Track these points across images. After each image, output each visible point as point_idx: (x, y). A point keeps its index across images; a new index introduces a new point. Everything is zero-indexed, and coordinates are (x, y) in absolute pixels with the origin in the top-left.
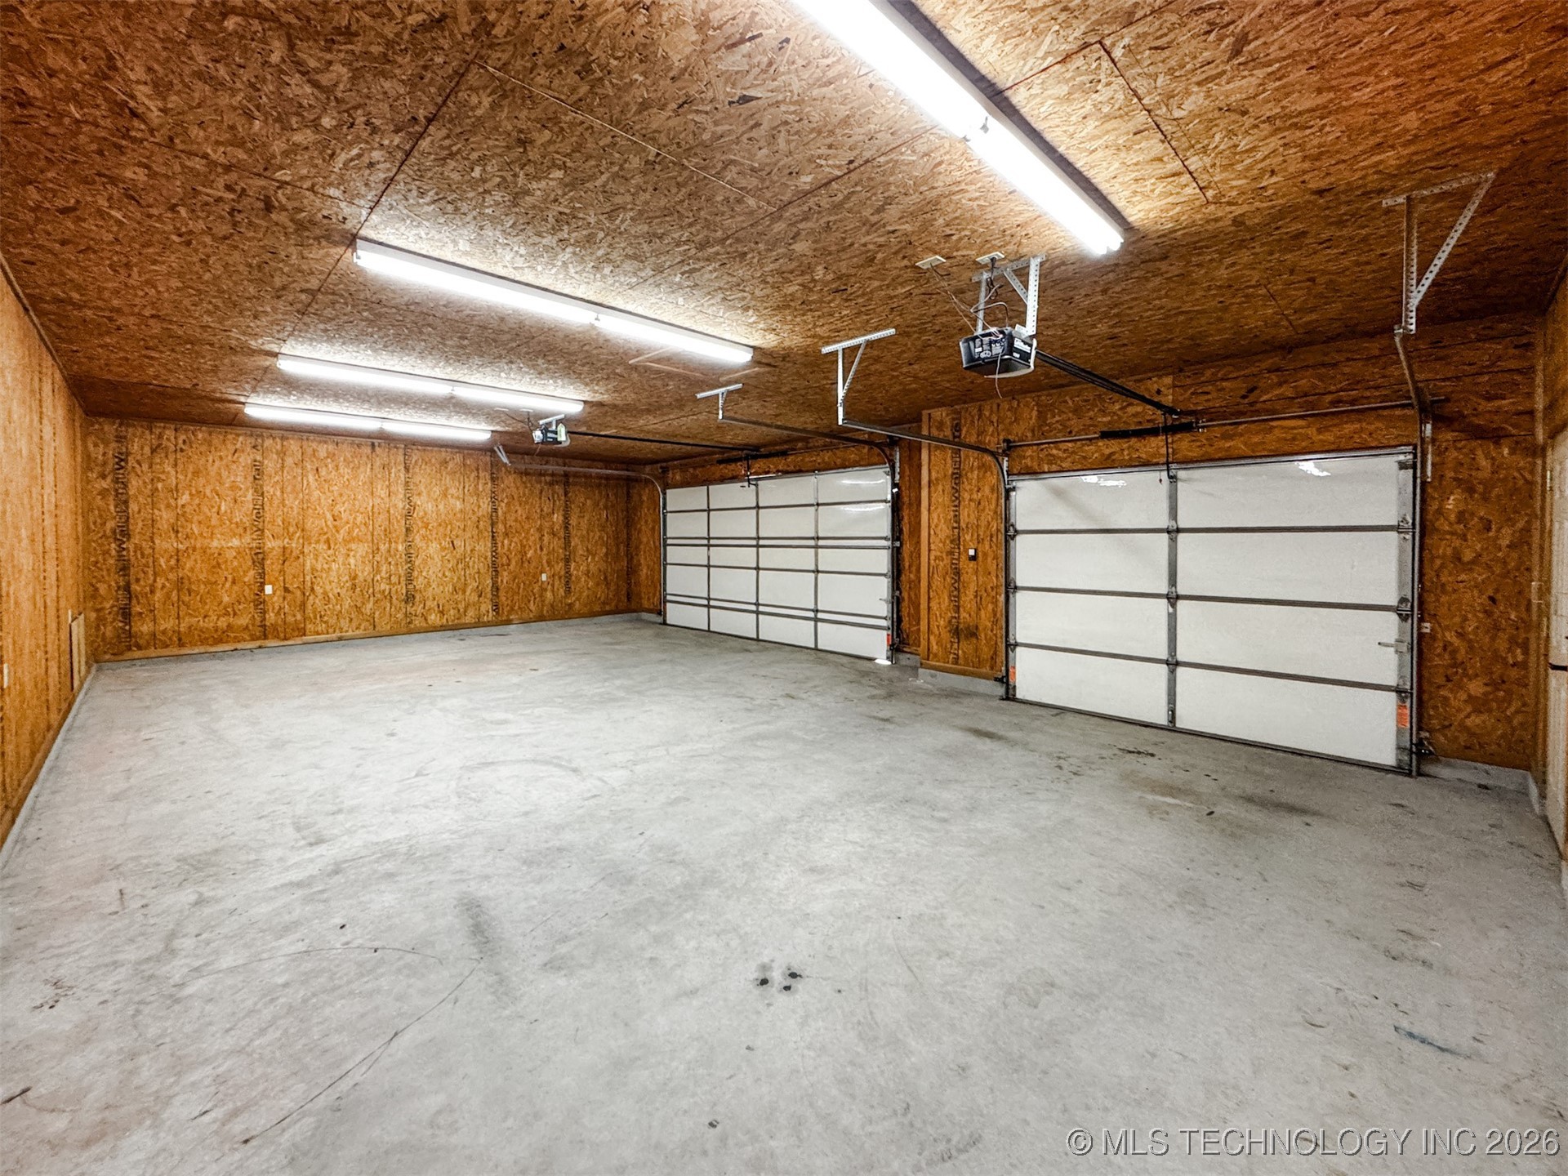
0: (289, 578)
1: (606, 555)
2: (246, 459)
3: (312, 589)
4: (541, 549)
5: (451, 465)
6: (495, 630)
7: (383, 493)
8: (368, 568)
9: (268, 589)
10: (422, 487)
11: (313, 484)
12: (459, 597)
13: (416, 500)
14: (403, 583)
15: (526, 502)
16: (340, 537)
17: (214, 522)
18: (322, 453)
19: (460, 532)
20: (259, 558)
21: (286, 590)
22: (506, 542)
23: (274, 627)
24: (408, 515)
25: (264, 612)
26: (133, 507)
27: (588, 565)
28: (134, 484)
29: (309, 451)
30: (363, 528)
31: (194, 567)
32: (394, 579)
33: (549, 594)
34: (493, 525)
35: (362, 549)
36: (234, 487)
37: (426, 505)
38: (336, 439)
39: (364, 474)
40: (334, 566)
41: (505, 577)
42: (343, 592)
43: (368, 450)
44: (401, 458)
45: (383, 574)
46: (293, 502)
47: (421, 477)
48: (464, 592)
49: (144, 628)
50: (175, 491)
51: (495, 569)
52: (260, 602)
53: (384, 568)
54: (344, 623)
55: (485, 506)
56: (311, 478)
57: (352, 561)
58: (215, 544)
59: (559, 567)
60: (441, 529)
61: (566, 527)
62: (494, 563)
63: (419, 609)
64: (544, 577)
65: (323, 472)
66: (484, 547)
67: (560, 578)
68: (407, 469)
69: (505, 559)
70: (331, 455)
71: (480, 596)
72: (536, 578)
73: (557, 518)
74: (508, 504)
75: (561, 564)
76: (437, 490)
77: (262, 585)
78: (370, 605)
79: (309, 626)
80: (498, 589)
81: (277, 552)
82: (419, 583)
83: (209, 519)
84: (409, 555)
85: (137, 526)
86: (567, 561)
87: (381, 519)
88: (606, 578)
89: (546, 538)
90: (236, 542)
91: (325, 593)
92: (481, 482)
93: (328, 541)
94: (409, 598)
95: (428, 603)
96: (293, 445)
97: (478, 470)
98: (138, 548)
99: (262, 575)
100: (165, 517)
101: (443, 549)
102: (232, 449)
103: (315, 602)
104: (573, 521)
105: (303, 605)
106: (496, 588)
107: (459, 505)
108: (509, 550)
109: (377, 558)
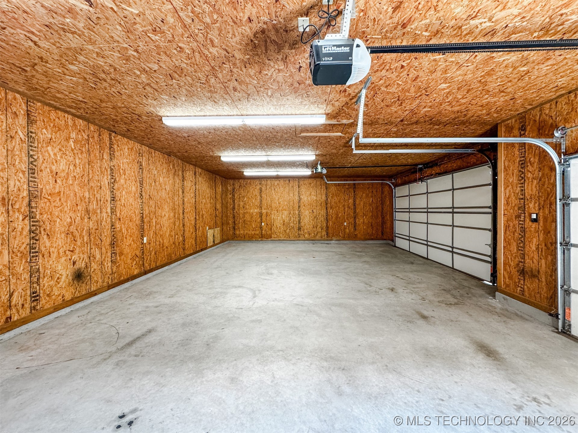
0: (268, 221)
1: (372, 216)
2: (258, 187)
3: (273, 225)
4: (344, 213)
5: (312, 185)
6: (326, 242)
7: (292, 195)
8: (288, 219)
9: (263, 224)
10: (303, 193)
11: (274, 194)
12: (315, 229)
13: (302, 197)
14: (298, 224)
15: (339, 196)
16: (281, 209)
17: (251, 205)
18: (276, 184)
19: (315, 207)
20: (261, 215)
21: (267, 224)
22: (331, 211)
23: (264, 235)
24: (299, 202)
25: (262, 230)
26: (236, 201)
27: (364, 220)
28: (236, 195)
29: (273, 183)
30: (286, 206)
31: (248, 217)
32: (295, 222)
33: (347, 230)
34: (326, 204)
35: (286, 213)
36: (256, 196)
37: (305, 198)
38: (279, 179)
39: (287, 190)
40: (279, 218)
41: (331, 223)
42: (281, 226)
43: (288, 182)
44: (297, 183)
45: (292, 221)
46: (269, 199)
47: (303, 189)
48: (317, 228)
49: (237, 232)
50: (244, 197)
51: (327, 220)
52: (261, 227)
53: (292, 219)
54: (281, 235)
55: (324, 197)
56: (273, 192)
57: (283, 216)
58: (251, 211)
59: (352, 220)
60: (309, 206)
61: (354, 205)
62: (327, 218)
63: (302, 232)
64: (345, 224)
65: (276, 190)
66: (323, 212)
67: (352, 224)
68: (299, 187)
69: (331, 216)
70: (278, 184)
71: (322, 229)
72: (342, 224)
73: (351, 201)
74: (332, 197)
75: (353, 219)
76: (308, 193)
77: (262, 223)
78: (288, 230)
79: (273, 236)
80: (328, 227)
81: (265, 213)
82: (302, 224)
83: (250, 204)
84: (299, 215)
85: (236, 207)
86: (355, 218)
87: (291, 203)
88: (372, 225)
89: (346, 209)
90: (256, 211)
91: (276, 226)
92: (322, 189)
93: (277, 210)
94: (299, 229)
95: (306, 231)
96: (269, 182)
97: (321, 185)
98: (237, 212)
99: (262, 220)
100: (242, 203)
101: (310, 213)
102: (255, 185)
103: (274, 228)
104: (357, 202)
105: (271, 229)
106: (327, 227)
107: (315, 198)
108: (332, 213)
109: (290, 216)
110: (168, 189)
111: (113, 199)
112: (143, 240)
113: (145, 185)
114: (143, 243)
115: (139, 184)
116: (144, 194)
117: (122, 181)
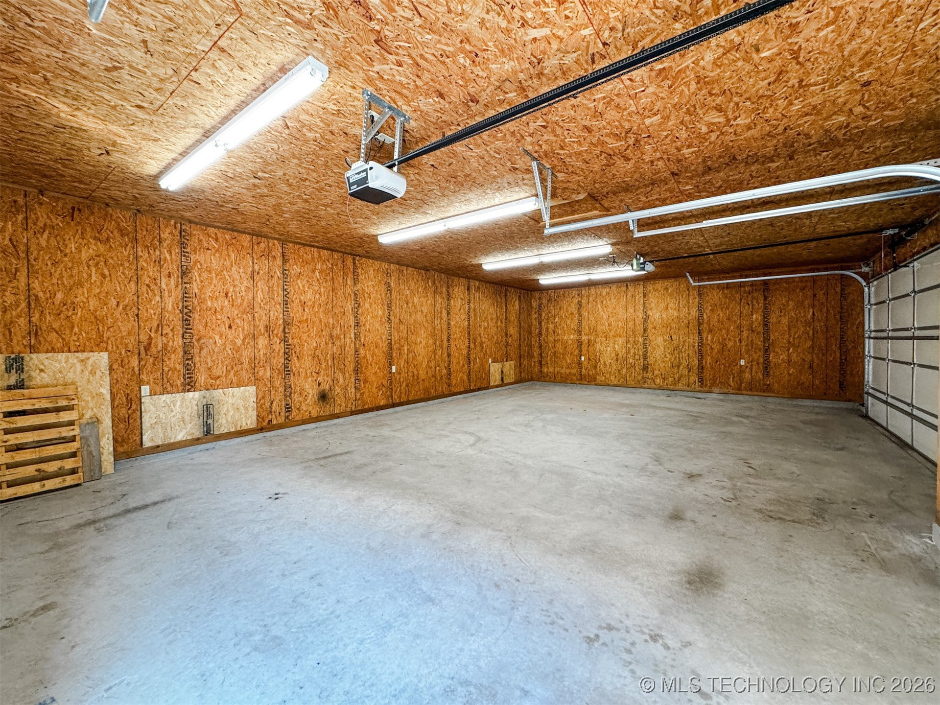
0: (590, 354)
1: (812, 347)
2: (575, 301)
3: (599, 360)
4: (740, 341)
5: (670, 290)
6: (699, 395)
7: (631, 310)
8: (624, 351)
9: (583, 358)
10: (653, 305)
11: (600, 309)
12: (675, 370)
13: (650, 313)
14: (642, 360)
15: (728, 308)
16: (611, 334)
17: (565, 329)
18: (604, 293)
19: (677, 331)
20: (580, 343)
21: (589, 359)
22: (709, 338)
23: (585, 375)
24: (645, 321)
25: (581, 368)
26: (543, 324)
27: (789, 355)
28: (543, 315)
29: (599, 293)
30: (622, 330)
31: (560, 347)
32: (637, 357)
33: (747, 375)
34: (700, 324)
35: (621, 341)
36: (572, 314)
37: (656, 315)
38: (610, 285)
39: (623, 301)
40: (609, 349)
41: (708, 360)
42: (612, 362)
43: (625, 288)
44: (641, 290)
45: (632, 354)
46: (592, 319)
47: (653, 300)
48: (679, 367)
49: (545, 370)
50: (555, 316)
51: (701, 355)
52: (580, 363)
53: (632, 351)
54: (612, 378)
55: (694, 312)
56: (599, 306)
57: (616, 346)
58: (565, 338)
59: (758, 355)
60: (665, 329)
61: (766, 324)
62: (700, 350)
63: (650, 375)
64: (742, 362)
65: (604, 302)
66: (694, 339)
67: (758, 364)
68: (644, 296)
69: (709, 347)
70: (608, 294)
71: (689, 371)
72: (735, 362)
73: (757, 317)
74: (712, 310)
75: (761, 353)
76: (662, 305)
77: (581, 356)
78: (624, 370)
79: (598, 377)
80: (702, 368)
81: (586, 341)
82: (651, 360)
83: (563, 328)
84: (644, 344)
85: (544, 332)
86: (766, 351)
87: (631, 325)
88: (811, 367)
89: (745, 334)
90: (572, 337)
91: (605, 362)
92: (691, 297)
93: (606, 337)
94: (645, 368)
95: (656, 372)
96: (593, 291)
97: (688, 290)
98: (544, 339)
99: (581, 351)
100: (551, 326)
101: (665, 341)
102: (571, 296)
103: (600, 365)
104: (773, 319)
105: (595, 367)
106: (701, 368)
107: (676, 314)
108: (712, 341)
109: (629, 346)
110: (425, 311)
111: (357, 324)
112: (391, 369)
113: (393, 308)
114: (391, 373)
115: (386, 307)
116: (392, 318)
117: (367, 306)
